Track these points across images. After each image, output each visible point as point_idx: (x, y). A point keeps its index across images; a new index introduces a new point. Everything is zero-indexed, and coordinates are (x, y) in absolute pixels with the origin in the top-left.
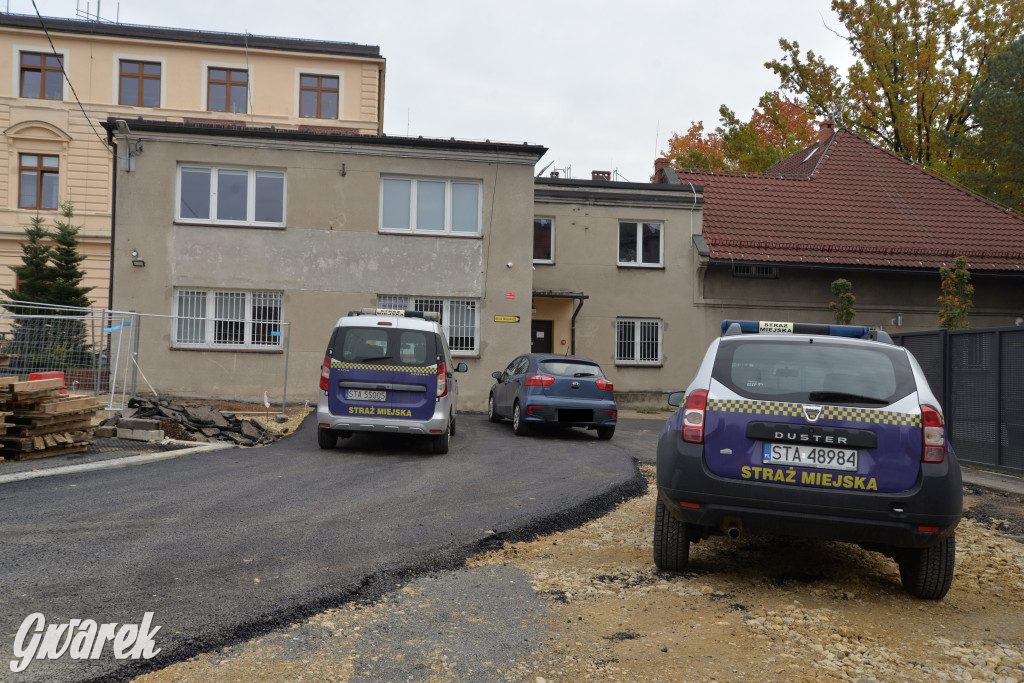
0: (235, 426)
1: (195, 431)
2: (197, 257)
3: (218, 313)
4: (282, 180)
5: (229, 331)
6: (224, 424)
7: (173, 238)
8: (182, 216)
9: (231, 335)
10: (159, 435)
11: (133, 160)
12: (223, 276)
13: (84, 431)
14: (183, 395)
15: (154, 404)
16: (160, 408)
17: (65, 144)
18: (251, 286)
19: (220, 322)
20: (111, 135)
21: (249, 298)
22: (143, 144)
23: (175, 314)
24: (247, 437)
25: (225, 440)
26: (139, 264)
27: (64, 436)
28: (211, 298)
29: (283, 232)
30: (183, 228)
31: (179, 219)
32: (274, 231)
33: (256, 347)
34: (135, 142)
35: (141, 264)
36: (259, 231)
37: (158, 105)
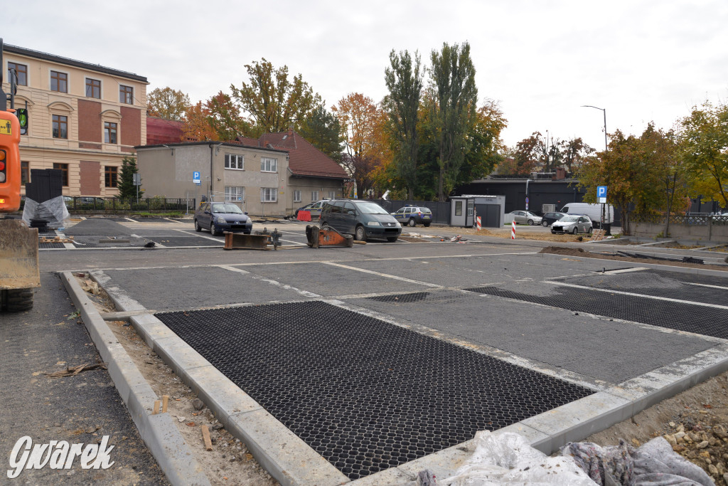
2: (229, 178)
3: (232, 192)
7: (224, 173)
12: (234, 183)
19: (232, 195)
21: (237, 189)
26: (219, 180)
28: (230, 188)
29: (244, 172)
31: (225, 168)
33: (238, 201)
34: (218, 148)
37: (67, 92)
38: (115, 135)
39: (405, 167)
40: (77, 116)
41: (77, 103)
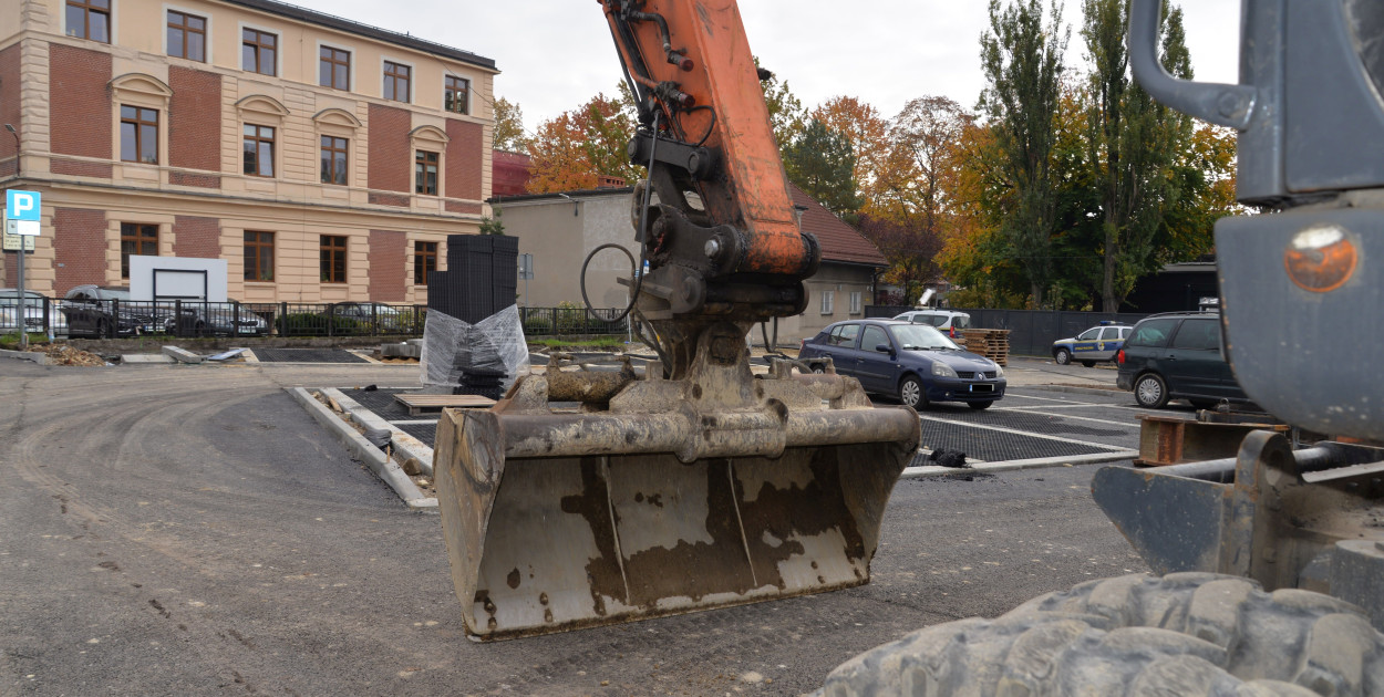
17: (283, 118)
37: (348, 89)
38: (434, 177)
39: (1029, 240)
40: (366, 137)
41: (366, 111)
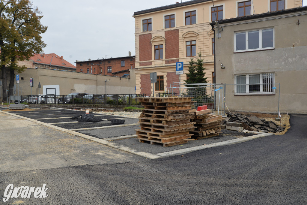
0: (266, 124)
1: (252, 126)
2: (242, 63)
3: (250, 82)
4: (272, 31)
5: (254, 88)
6: (262, 123)
7: (234, 58)
8: (236, 50)
9: (255, 90)
10: (242, 129)
11: (220, 34)
12: (252, 70)
13: (218, 128)
14: (239, 111)
15: (236, 116)
16: (238, 117)
17: (197, 36)
18: (262, 71)
19: (251, 85)
20: (213, 27)
21: (261, 76)
22: (223, 28)
23: (235, 83)
24: (272, 128)
25: (263, 130)
26: (223, 68)
27: (212, 130)
28: (247, 77)
29: (273, 50)
30: (237, 54)
31: (235, 51)
32: (270, 51)
33: (264, 93)
34: (220, 28)
35: (224, 68)
36: (264, 51)
